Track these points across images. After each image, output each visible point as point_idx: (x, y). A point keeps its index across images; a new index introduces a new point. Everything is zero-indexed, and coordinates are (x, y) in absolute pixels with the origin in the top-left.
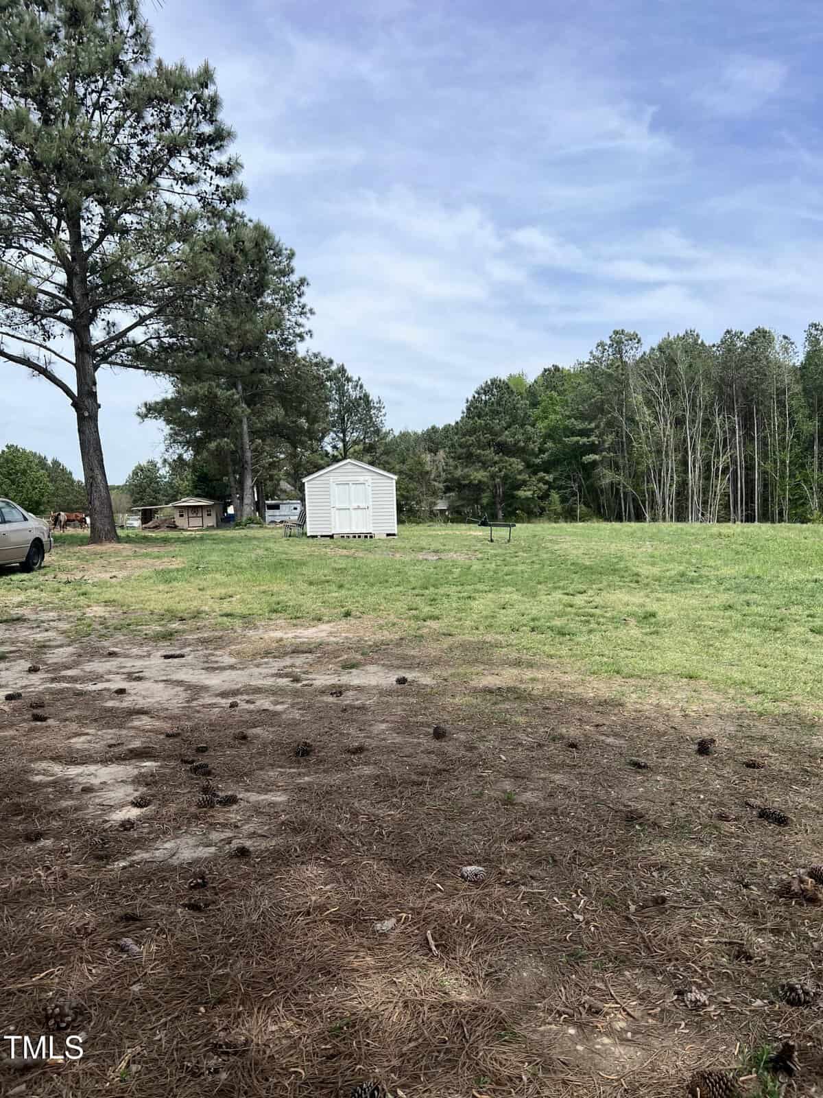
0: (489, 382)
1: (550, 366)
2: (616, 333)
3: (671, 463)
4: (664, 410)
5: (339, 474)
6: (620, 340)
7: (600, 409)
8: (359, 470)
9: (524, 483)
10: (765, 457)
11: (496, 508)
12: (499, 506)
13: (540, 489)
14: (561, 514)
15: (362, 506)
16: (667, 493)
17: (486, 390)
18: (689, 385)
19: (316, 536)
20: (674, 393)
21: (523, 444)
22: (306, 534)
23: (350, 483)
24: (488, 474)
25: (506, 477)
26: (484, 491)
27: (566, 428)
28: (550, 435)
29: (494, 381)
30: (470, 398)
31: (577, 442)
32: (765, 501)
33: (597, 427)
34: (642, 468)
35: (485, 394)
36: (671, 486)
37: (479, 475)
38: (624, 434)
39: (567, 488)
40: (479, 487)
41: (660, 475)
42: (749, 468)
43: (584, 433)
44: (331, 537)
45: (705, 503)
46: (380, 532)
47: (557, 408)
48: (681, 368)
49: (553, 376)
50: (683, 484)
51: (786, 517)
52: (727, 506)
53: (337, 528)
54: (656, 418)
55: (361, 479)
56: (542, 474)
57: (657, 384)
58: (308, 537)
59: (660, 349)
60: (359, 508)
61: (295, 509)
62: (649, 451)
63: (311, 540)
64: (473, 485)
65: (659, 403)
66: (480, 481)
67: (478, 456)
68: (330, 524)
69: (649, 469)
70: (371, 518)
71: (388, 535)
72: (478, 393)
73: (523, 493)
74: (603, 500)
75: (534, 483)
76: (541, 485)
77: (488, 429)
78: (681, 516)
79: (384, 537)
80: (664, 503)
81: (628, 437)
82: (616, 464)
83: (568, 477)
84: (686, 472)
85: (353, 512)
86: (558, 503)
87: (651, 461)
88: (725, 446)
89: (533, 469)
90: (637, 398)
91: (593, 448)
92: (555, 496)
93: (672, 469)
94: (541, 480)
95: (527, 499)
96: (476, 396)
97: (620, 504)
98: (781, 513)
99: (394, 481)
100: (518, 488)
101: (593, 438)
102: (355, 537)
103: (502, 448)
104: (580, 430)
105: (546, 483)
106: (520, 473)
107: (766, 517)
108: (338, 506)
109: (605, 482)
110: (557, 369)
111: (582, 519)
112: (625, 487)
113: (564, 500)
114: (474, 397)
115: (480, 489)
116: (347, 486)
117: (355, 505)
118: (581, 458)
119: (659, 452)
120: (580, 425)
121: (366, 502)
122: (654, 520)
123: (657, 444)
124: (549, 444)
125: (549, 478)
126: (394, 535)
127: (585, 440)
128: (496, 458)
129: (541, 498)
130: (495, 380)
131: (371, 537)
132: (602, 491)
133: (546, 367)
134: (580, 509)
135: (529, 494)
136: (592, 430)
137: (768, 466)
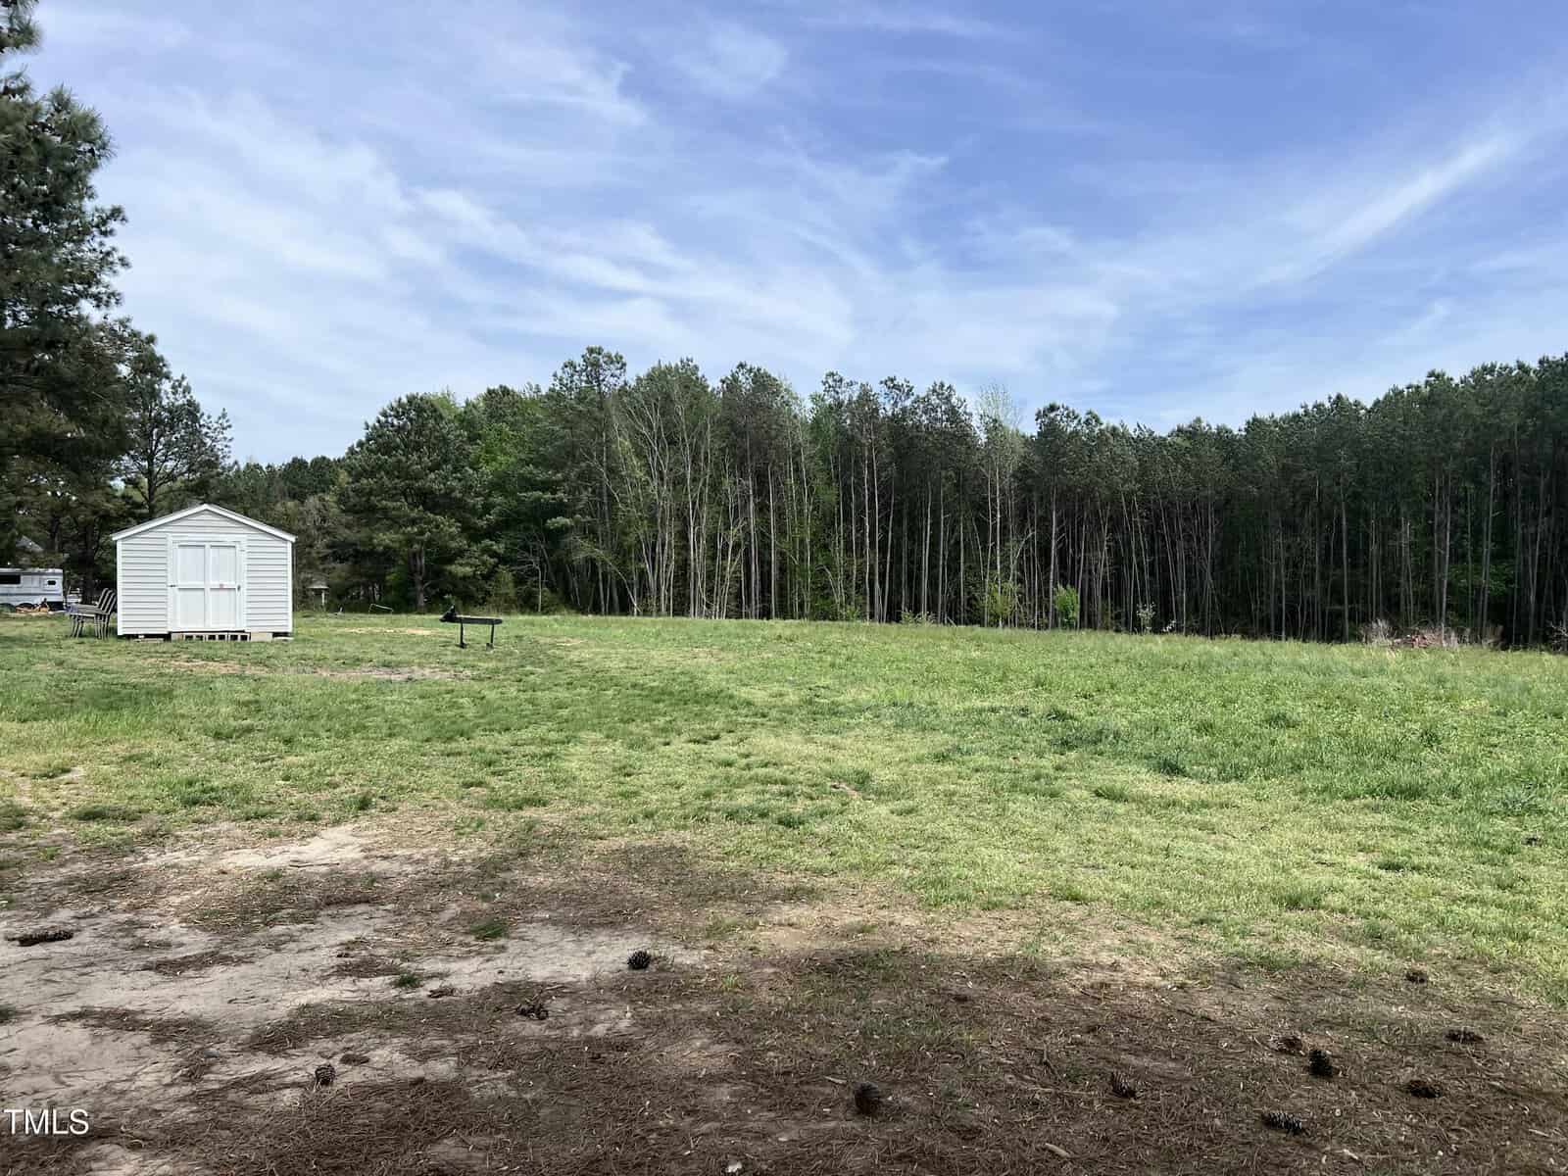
0: (405, 400)
1: (497, 387)
2: (591, 351)
3: (669, 536)
4: (658, 462)
5: (190, 530)
6: (595, 361)
7: (570, 453)
8: (229, 524)
9: (461, 553)
10: (782, 532)
11: (415, 590)
12: (419, 587)
13: (484, 563)
14: (514, 602)
15: (227, 584)
16: (663, 576)
17: (400, 410)
18: (690, 431)
19: (136, 636)
20: (672, 443)
21: (459, 495)
22: (114, 631)
23: (207, 545)
24: (401, 537)
25: (429, 543)
26: (393, 563)
27: (522, 477)
28: (499, 485)
29: (411, 400)
30: (372, 422)
31: (539, 499)
32: (782, 588)
33: (566, 479)
34: (631, 539)
35: (397, 416)
36: (667, 566)
37: (385, 538)
38: (604, 490)
39: (522, 563)
40: (388, 556)
41: (654, 550)
42: (765, 546)
43: (548, 486)
44: (167, 637)
45: (710, 591)
46: (260, 629)
47: (508, 447)
48: (680, 408)
49: (499, 400)
50: (683, 567)
51: (807, 611)
52: (738, 596)
53: (177, 624)
54: (649, 473)
55: (228, 539)
56: (488, 542)
57: (650, 427)
58: (121, 637)
59: (650, 378)
60: (221, 588)
61: (52, 583)
62: (640, 517)
63: (124, 643)
64: (376, 553)
65: (652, 451)
66: (387, 548)
67: (385, 509)
68: (166, 615)
69: (639, 542)
70: (246, 605)
71: (276, 635)
72: (385, 414)
73: (460, 569)
74: (574, 582)
75: (476, 554)
76: (486, 557)
77: (401, 471)
78: (681, 608)
79: (269, 638)
80: (659, 589)
81: (610, 496)
82: (593, 532)
83: (526, 548)
84: (686, 548)
85: (211, 595)
86: (511, 585)
87: (642, 531)
88: (736, 517)
89: (474, 535)
90: (623, 444)
91: (560, 509)
92: (506, 575)
93: (670, 543)
94: (487, 550)
95: (465, 578)
96: (383, 419)
97: (598, 589)
98: (801, 606)
99: (289, 545)
100: (451, 561)
101: (560, 494)
102: (212, 637)
103: (427, 500)
104: (542, 482)
105: (494, 554)
106: (452, 538)
107: (785, 613)
108: (181, 584)
109: (579, 557)
110: (505, 391)
111: (547, 610)
112: (604, 563)
113: (519, 581)
114: (379, 421)
115: (388, 559)
116: (201, 550)
117: (216, 584)
118: (545, 521)
119: (653, 520)
120: (542, 475)
121: (235, 579)
122: (646, 612)
123: (650, 508)
124: (498, 499)
125: (499, 548)
126: (285, 634)
127: (548, 495)
128: (414, 514)
129: (486, 577)
130: (414, 397)
131: (244, 638)
132: (572, 568)
133: (492, 388)
134: (542, 594)
135: (468, 570)
136: (558, 483)
137: (786, 546)
